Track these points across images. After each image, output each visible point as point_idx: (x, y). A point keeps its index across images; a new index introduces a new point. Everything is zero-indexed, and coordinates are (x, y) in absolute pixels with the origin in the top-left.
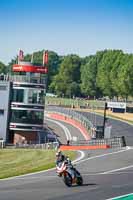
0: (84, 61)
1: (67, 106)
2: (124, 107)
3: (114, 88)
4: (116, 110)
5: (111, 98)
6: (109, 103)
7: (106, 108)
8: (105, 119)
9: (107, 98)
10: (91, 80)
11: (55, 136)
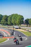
0: (8, 17)
1: (5, 28)
2: (18, 27)
3: (16, 23)
4: (16, 28)
5: (15, 25)
6: (14, 27)
7: (14, 28)
8: (14, 30)
9: (14, 25)
10: (10, 21)
11: (2, 35)
